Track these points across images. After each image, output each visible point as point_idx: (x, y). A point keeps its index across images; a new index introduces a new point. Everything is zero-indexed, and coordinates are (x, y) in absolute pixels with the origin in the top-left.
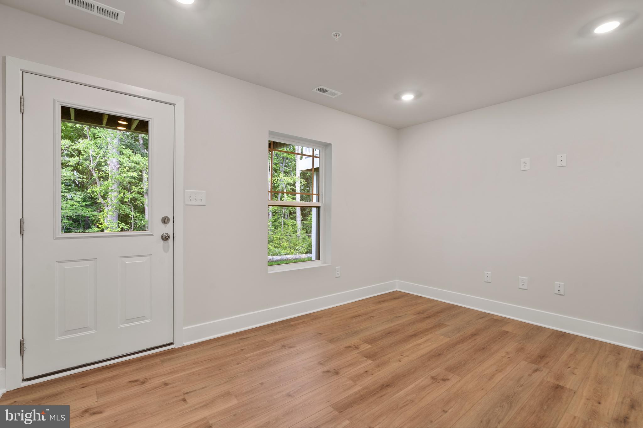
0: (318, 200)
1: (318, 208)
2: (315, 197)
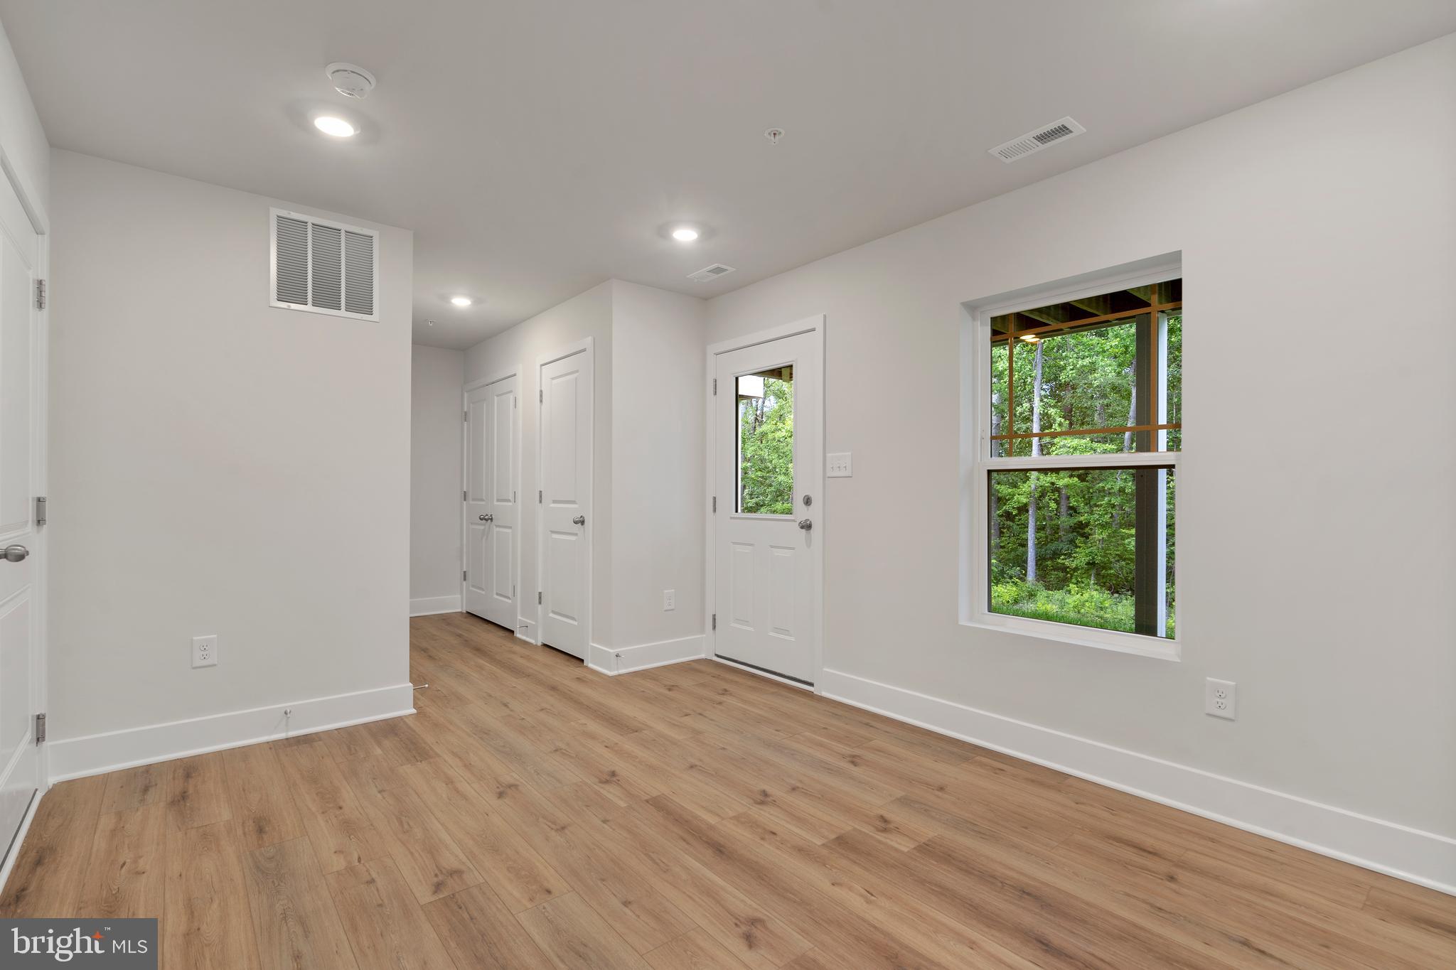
0: (1175, 444)
1: (1170, 468)
2: (1163, 436)
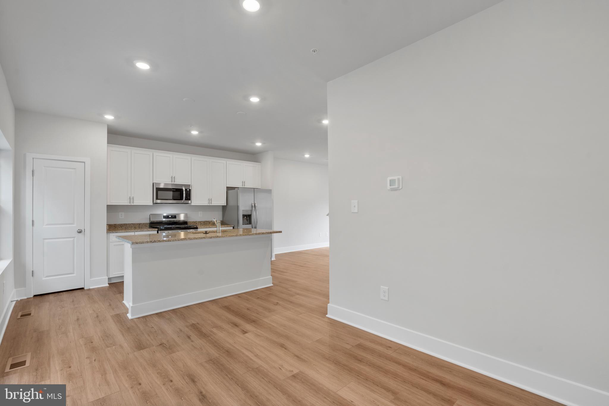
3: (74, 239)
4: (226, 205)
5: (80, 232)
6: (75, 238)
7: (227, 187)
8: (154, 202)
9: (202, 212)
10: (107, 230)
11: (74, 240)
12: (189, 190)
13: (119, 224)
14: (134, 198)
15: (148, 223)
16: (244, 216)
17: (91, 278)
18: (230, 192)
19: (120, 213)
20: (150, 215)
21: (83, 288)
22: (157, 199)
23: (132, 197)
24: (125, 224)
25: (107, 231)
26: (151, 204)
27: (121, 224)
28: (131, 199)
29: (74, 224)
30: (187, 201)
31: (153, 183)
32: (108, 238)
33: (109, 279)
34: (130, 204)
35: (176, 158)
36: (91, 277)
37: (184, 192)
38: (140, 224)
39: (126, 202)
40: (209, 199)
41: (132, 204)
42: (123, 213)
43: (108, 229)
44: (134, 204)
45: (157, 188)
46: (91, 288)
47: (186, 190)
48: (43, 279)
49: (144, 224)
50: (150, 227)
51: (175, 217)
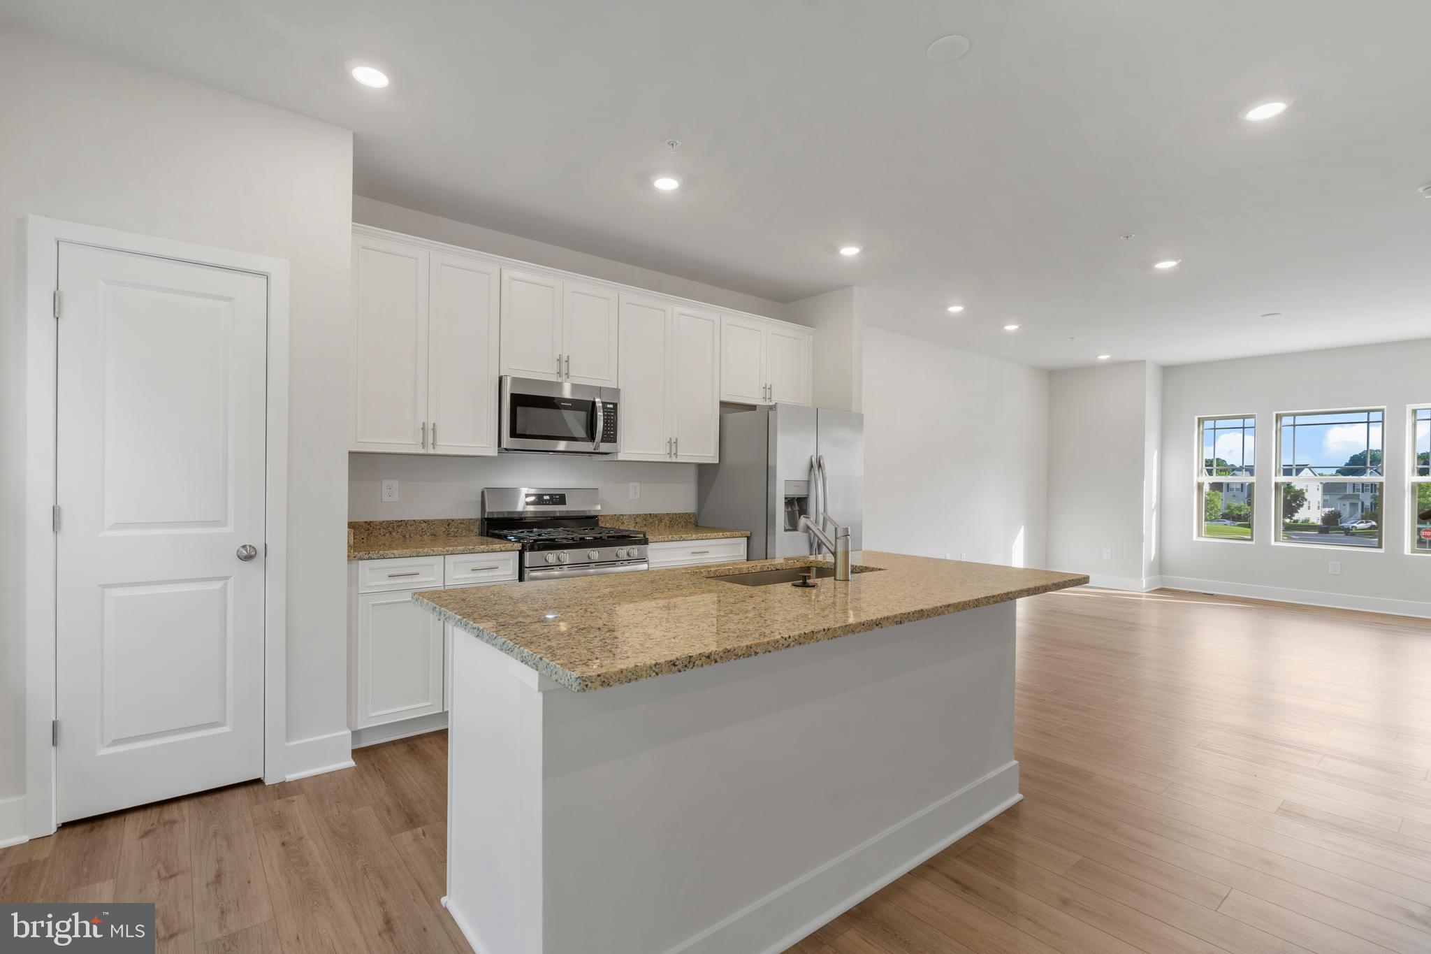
3: (226, 584)
4: (718, 462)
5: (248, 556)
6: (231, 582)
7: (723, 404)
8: (504, 445)
9: (638, 484)
10: (349, 546)
11: (225, 588)
12: (611, 406)
13: (381, 523)
14: (437, 428)
15: (477, 520)
16: (789, 502)
17: (288, 740)
18: (733, 417)
19: (385, 483)
20: (483, 493)
21: (258, 781)
22: (514, 434)
23: (431, 427)
24: (400, 523)
25: (349, 552)
26: (493, 451)
27: (389, 523)
28: (428, 431)
29: (225, 525)
30: (604, 447)
31: (501, 379)
32: (353, 581)
33: (356, 734)
34: (422, 451)
35: (573, 292)
36: (290, 734)
37: (600, 414)
38: (449, 523)
39: (408, 444)
40: (670, 442)
41: (431, 451)
42: (395, 484)
43: (352, 543)
44: (439, 451)
45: (513, 396)
46: (290, 777)
47: (604, 404)
48: (100, 754)
49: (462, 522)
50: (482, 534)
51: (560, 499)
